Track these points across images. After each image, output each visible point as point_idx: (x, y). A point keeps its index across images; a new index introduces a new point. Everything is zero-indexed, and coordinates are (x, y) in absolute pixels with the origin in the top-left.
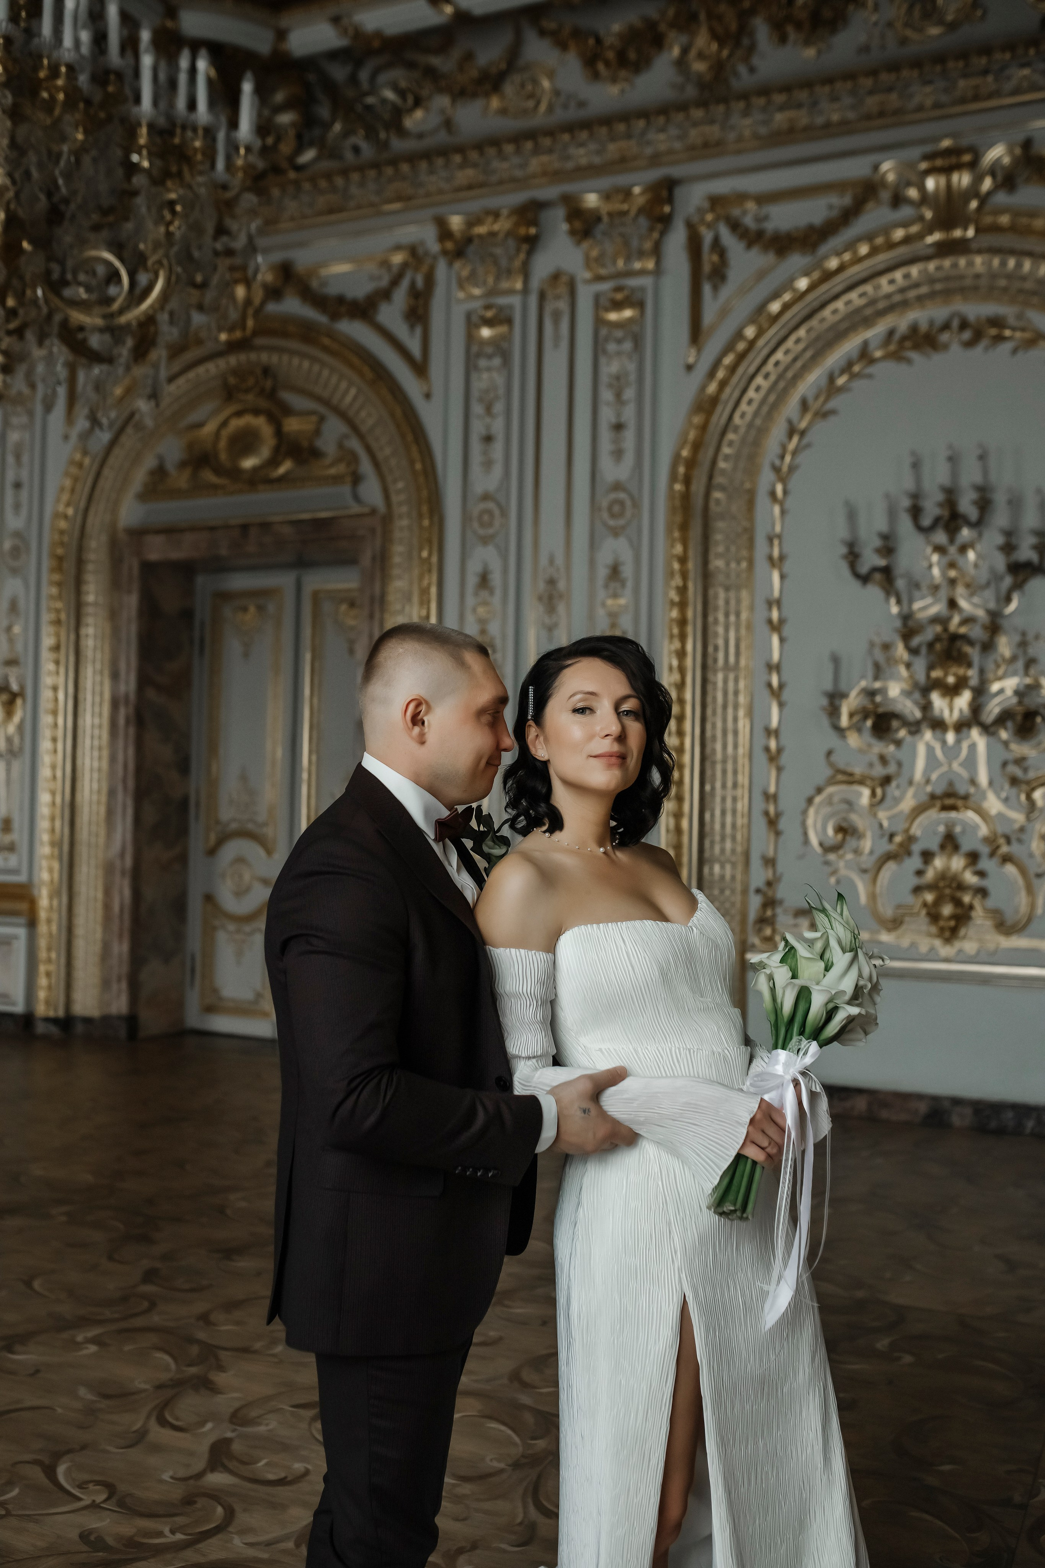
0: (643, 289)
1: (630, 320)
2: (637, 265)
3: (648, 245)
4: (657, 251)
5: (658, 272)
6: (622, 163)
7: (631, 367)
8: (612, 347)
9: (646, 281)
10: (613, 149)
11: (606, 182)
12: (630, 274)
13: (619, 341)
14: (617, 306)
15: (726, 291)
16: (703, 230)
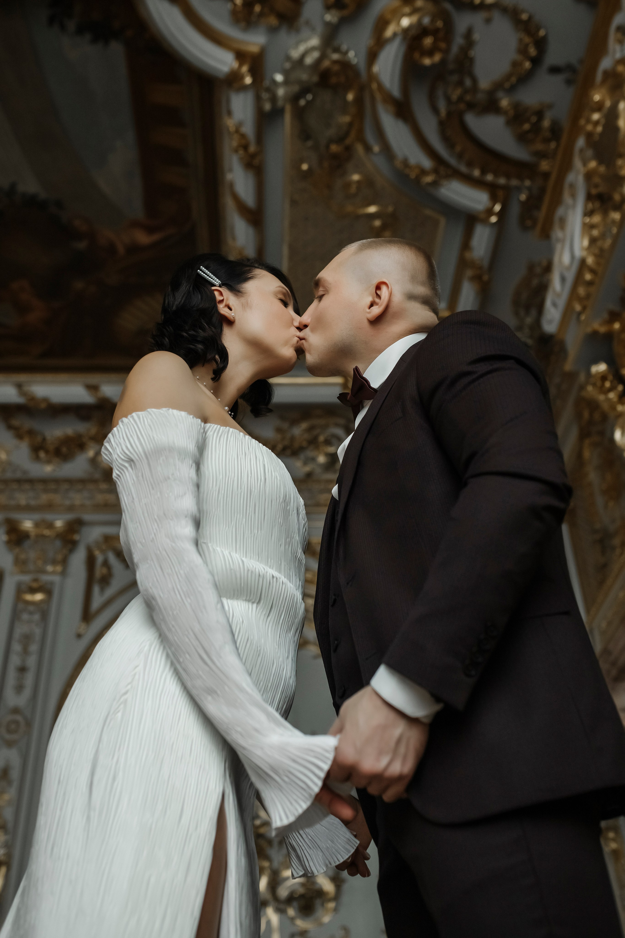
0: (52, 583)
1: (41, 601)
2: (50, 568)
3: (60, 557)
4: (65, 562)
5: (64, 573)
6: (49, 507)
7: (38, 631)
8: (25, 616)
9: (56, 579)
10: (44, 498)
11: (37, 516)
12: (44, 572)
13: (31, 613)
14: (33, 591)
15: (110, 592)
16: (97, 553)
